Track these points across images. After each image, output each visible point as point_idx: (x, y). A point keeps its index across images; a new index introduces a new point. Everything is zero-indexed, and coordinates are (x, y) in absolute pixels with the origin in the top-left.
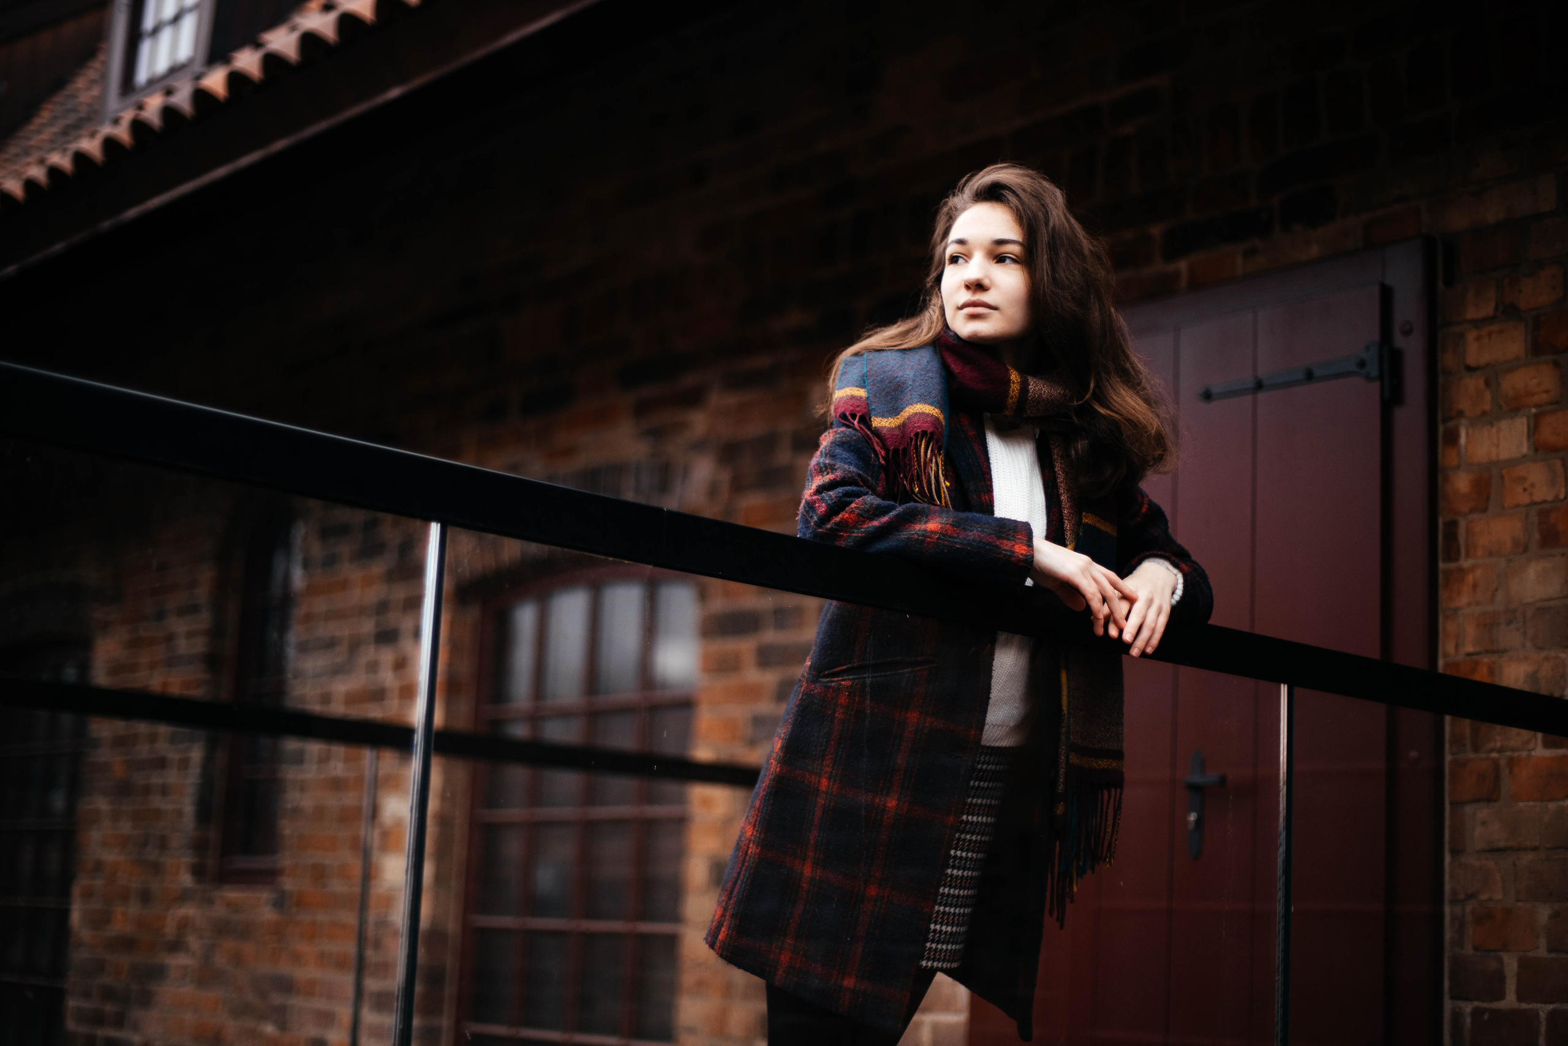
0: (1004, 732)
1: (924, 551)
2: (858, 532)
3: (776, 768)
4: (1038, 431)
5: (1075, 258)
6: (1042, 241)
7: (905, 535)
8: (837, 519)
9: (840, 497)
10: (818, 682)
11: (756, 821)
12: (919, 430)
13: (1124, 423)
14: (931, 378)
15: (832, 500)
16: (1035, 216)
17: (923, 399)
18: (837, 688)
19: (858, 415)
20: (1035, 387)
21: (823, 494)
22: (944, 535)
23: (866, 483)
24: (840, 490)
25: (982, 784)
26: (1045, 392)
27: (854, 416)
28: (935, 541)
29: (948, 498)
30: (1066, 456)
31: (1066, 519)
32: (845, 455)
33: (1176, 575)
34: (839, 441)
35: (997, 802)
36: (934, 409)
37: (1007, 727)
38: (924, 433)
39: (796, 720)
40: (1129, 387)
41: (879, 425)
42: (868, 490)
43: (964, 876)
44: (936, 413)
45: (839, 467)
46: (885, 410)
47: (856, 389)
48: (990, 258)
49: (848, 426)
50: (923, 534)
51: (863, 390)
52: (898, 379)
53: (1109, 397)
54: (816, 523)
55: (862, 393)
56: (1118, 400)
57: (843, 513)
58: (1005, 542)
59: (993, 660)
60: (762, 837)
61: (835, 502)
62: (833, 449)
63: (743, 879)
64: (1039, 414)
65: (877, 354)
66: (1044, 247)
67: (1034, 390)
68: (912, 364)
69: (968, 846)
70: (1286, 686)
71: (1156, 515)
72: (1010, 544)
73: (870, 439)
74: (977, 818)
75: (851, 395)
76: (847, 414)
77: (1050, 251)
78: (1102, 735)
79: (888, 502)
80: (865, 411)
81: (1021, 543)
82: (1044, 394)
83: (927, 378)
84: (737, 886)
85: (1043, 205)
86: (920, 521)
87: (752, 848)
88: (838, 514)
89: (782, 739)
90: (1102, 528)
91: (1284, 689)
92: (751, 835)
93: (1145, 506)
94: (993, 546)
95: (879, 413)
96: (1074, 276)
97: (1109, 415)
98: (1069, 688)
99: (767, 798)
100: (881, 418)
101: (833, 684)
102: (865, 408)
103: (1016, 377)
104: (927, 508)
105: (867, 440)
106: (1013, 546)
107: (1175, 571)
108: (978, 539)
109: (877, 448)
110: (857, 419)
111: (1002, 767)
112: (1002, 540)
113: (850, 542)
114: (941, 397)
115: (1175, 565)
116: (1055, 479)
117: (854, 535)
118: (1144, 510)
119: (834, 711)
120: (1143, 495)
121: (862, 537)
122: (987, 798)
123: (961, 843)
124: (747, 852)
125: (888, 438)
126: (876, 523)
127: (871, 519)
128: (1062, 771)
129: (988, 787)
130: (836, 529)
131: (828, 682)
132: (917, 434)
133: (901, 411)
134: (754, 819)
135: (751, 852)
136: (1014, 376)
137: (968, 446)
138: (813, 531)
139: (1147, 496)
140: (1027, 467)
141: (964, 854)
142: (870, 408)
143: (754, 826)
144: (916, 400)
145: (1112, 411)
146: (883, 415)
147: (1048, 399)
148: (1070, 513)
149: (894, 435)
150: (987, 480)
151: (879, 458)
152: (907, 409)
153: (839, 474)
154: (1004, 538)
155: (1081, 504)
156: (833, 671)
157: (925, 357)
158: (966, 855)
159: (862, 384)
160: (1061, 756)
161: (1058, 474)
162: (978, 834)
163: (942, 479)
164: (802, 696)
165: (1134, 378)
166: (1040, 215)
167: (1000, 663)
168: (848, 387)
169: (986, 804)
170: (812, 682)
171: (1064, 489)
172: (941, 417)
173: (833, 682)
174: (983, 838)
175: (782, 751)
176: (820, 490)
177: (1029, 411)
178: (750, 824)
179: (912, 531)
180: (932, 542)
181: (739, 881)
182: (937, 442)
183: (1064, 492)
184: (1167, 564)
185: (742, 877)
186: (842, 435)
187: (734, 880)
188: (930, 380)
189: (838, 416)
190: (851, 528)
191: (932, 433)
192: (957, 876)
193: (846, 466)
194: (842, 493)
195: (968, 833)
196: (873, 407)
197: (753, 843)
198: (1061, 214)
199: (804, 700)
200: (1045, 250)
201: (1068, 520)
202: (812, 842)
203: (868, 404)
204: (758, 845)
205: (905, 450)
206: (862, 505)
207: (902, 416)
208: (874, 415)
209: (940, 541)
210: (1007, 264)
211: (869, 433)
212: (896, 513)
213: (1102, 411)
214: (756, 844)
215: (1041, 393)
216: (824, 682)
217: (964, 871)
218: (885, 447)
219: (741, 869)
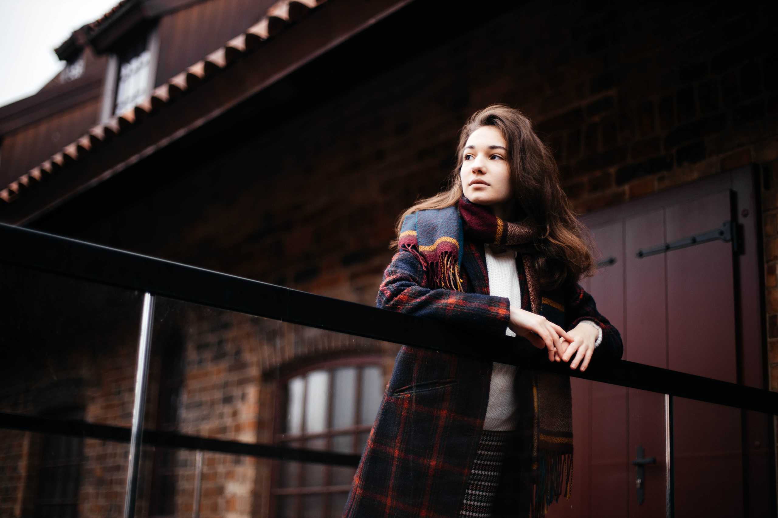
0: (499, 422)
1: (446, 314)
2: (408, 306)
3: (371, 445)
4: (516, 253)
5: (536, 157)
6: (517, 147)
7: (435, 306)
8: (396, 299)
9: (398, 287)
10: (393, 396)
11: (360, 475)
12: (443, 251)
13: (567, 248)
14: (452, 223)
15: (393, 288)
16: (513, 134)
17: (446, 234)
18: (403, 398)
19: (412, 245)
20: (511, 228)
21: (389, 286)
22: (458, 305)
23: (414, 280)
24: (398, 283)
25: (489, 453)
26: (517, 231)
27: (409, 245)
28: (452, 308)
29: (462, 288)
30: (532, 267)
31: (532, 302)
32: (404, 265)
33: (598, 330)
34: (401, 259)
35: (500, 464)
36: (452, 239)
37: (501, 420)
38: (446, 252)
39: (382, 417)
40: (568, 230)
41: (423, 250)
42: (415, 283)
43: (481, 506)
44: (454, 241)
45: (399, 272)
46: (427, 242)
47: (411, 231)
48: (487, 156)
49: (406, 251)
50: (445, 305)
51: (415, 232)
52: (433, 224)
53: (557, 235)
54: (385, 301)
55: (414, 233)
56: (563, 236)
57: (400, 295)
58: (493, 308)
59: (491, 380)
60: (364, 484)
61: (395, 290)
62: (397, 263)
63: (354, 508)
64: (514, 244)
65: (423, 212)
66: (518, 150)
67: (511, 230)
68: (442, 216)
69: (483, 488)
70: (668, 395)
71: (589, 300)
72: (496, 309)
73: (418, 257)
74: (488, 473)
75: (408, 235)
76: (406, 245)
77: (521, 152)
78: (559, 424)
79: (426, 289)
80: (416, 242)
81: (503, 308)
82: (517, 232)
83: (450, 223)
84: (351, 512)
85: (518, 127)
86: (444, 299)
87: (358, 491)
88: (397, 296)
89: (374, 428)
90: (554, 306)
91: (667, 397)
92: (358, 483)
93: (582, 295)
94: (486, 310)
95: (423, 243)
96: (535, 167)
97: (557, 243)
98: (538, 397)
99: (366, 462)
100: (424, 246)
101: (401, 396)
102: (416, 241)
103: (501, 223)
104: (449, 292)
105: (416, 258)
106: (498, 310)
107: (598, 327)
108: (477, 307)
109: (422, 262)
110: (411, 246)
111: (501, 443)
112: (492, 307)
113: (404, 311)
114: (457, 233)
115: (598, 324)
116: (526, 279)
117: (406, 307)
118: (581, 297)
119: (402, 412)
120: (581, 289)
121: (411, 308)
122: (494, 461)
123: (479, 487)
124: (356, 493)
125: (428, 257)
126: (418, 300)
127: (416, 298)
128: (535, 445)
129: (493, 455)
130: (396, 304)
131: (398, 395)
132: (442, 253)
133: (435, 242)
134: (360, 474)
135: (358, 493)
136: (500, 222)
137: (475, 262)
138: (383, 306)
139: (583, 290)
140: (509, 273)
141: (481, 493)
142: (418, 241)
143: (360, 478)
144: (442, 235)
145: (559, 241)
146: (426, 245)
147: (519, 235)
148: (535, 298)
149: (431, 255)
150: (485, 280)
151: (422, 267)
152: (438, 240)
153: (398, 275)
154: (493, 306)
155: (541, 293)
156: (401, 389)
157: (450, 212)
158: (482, 493)
159: (415, 229)
160: (535, 436)
161: (528, 277)
162: (489, 482)
163: (457, 277)
164: (385, 404)
165: (571, 225)
166: (516, 133)
167: (494, 383)
168: (407, 230)
169: (493, 465)
170: (390, 396)
171: (530, 285)
172: (457, 244)
173: (401, 395)
174: (492, 484)
175: (374, 435)
176: (387, 285)
177: (508, 242)
178: (357, 477)
179: (439, 304)
180: (451, 309)
181: (352, 509)
182: (454, 257)
183: (531, 287)
184: (593, 324)
185: (353, 507)
186: (402, 255)
187: (349, 509)
188: (452, 224)
189: (401, 246)
190: (404, 303)
191: (451, 252)
192: (477, 506)
193: (403, 271)
194: (399, 284)
195: (482, 481)
196: (420, 240)
197: (359, 488)
198: (528, 133)
199: (386, 406)
200: (518, 152)
201: (533, 302)
202: (391, 486)
203: (417, 239)
204: (361, 489)
205: (437, 263)
206: (411, 290)
207: (435, 244)
208: (420, 245)
209: (455, 309)
210: (496, 160)
211: (417, 254)
212: (430, 294)
213: (554, 241)
214: (360, 488)
215: (515, 232)
216: (396, 395)
217: (481, 503)
218: (426, 262)
219: (353, 503)
